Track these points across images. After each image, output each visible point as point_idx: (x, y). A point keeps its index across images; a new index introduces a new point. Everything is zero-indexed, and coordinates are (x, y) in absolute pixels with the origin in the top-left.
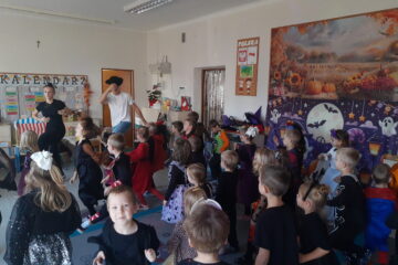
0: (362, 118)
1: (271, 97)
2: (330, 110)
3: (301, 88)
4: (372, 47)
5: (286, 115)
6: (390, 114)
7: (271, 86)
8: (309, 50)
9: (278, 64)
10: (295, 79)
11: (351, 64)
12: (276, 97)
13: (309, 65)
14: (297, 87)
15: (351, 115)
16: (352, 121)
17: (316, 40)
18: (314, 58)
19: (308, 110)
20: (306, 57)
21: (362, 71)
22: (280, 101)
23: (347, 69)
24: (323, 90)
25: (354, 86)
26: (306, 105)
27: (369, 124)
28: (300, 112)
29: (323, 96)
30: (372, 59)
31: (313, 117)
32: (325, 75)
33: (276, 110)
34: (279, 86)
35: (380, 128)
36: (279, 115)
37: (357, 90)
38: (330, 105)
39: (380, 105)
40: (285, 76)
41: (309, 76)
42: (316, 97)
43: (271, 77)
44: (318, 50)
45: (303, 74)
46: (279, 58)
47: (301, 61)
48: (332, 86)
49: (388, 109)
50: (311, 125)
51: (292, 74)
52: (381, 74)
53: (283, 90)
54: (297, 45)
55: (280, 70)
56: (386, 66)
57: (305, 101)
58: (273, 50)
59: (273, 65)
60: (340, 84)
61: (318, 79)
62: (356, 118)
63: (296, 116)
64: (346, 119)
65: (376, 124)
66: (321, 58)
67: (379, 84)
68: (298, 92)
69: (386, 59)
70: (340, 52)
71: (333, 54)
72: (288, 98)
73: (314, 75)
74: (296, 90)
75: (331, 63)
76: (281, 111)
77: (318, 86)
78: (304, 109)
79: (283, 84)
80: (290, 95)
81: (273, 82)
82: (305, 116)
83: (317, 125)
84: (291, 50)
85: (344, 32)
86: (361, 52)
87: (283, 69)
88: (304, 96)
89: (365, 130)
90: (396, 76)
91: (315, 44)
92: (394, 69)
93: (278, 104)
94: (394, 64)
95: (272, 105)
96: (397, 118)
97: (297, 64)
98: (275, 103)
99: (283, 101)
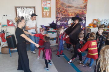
1: (57, 18)
3: (66, 15)
4: (81, 5)
5: (62, 22)
7: (57, 14)
8: (68, 4)
9: (59, 7)
10: (64, 12)
12: (59, 18)
14: (65, 14)
17: (69, 2)
18: (69, 7)
19: (68, 20)
20: (67, 6)
21: (79, 11)
22: (60, 18)
23: (77, 10)
24: (72, 15)
27: (81, 22)
28: (66, 21)
30: (81, 8)
31: (69, 22)
32: (72, 11)
33: (59, 21)
34: (59, 14)
35: (83, 22)
36: (60, 23)
39: (82, 18)
40: (61, 11)
41: (68, 11)
42: (70, 17)
43: (57, 11)
44: (70, 5)
45: (66, 11)
46: (59, 6)
47: (66, 7)
49: (84, 18)
50: (69, 24)
51: (63, 11)
52: (83, 11)
54: (64, 2)
55: (59, 9)
57: (67, 18)
58: (57, 3)
59: (57, 8)
60: (75, 14)
61: (70, 12)
63: (65, 22)
66: (71, 7)
67: (82, 14)
69: (83, 8)
70: (75, 6)
71: (74, 6)
72: (62, 17)
73: (69, 11)
75: (73, 8)
76: (61, 21)
77: (70, 14)
78: (67, 20)
79: (61, 14)
80: (63, 17)
81: (57, 13)
82: (67, 22)
84: (63, 4)
85: (76, 1)
86: (79, 6)
87: (60, 9)
90: (85, 12)
91: (69, 3)
92: (84, 11)
93: (59, 19)
94: (85, 9)
95: (58, 20)
96: (85, 20)
97: (65, 8)
98: (58, 19)
99: (61, 18)
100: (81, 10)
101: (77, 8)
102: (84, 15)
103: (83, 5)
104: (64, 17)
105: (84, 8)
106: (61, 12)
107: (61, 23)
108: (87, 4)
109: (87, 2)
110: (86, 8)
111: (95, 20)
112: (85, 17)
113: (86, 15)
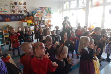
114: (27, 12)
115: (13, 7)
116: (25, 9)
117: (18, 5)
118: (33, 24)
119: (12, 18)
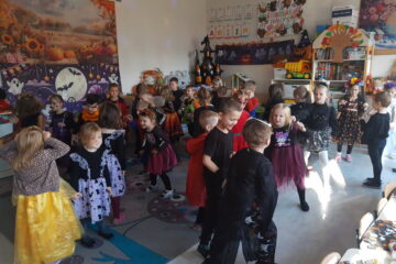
0: (98, 77)
2: (74, 73)
3: (43, 54)
4: (95, 24)
5: (30, 83)
6: (114, 71)
8: (44, 17)
9: (6, 25)
10: (33, 45)
11: (84, 35)
12: (12, 65)
13: (46, 32)
14: (38, 53)
15: (91, 75)
16: (92, 79)
17: (49, 9)
18: (49, 25)
19: (55, 75)
20: (41, 24)
21: (92, 41)
23: (81, 39)
24: (65, 56)
25: (88, 53)
26: (51, 71)
27: (103, 81)
28: (47, 78)
29: (65, 61)
30: (97, 34)
31: (60, 81)
32: (64, 42)
33: (15, 79)
34: (13, 52)
36: (21, 85)
37: (91, 56)
38: (73, 69)
39: (107, 67)
40: (19, 42)
41: (49, 42)
42: (59, 62)
44: (54, 19)
45: (42, 41)
47: (37, 27)
48: (72, 53)
49: (112, 68)
50: (61, 89)
51: (28, 40)
52: (104, 44)
53: (20, 57)
54: (27, 9)
55: (10, 33)
56: (106, 39)
57: (49, 67)
60: (78, 51)
61: (59, 46)
62: (95, 77)
63: (43, 83)
64: (88, 79)
65: (107, 79)
66: (58, 26)
68: (39, 58)
69: (104, 34)
70: (74, 24)
71: (68, 25)
72: (27, 65)
73: (53, 42)
74: (38, 56)
75: (68, 32)
76: (23, 79)
77: (59, 52)
78: (50, 75)
79: (18, 50)
80: (31, 61)
81: (3, 47)
82: (53, 82)
83: (66, 88)
85: (73, 8)
86: (89, 27)
87: (15, 33)
88: (47, 62)
89: (102, 85)
90: (112, 47)
91: (50, 13)
92: (109, 41)
93: (16, 72)
94: (110, 38)
95: (9, 73)
96: (118, 74)
97: (32, 30)
98: (12, 71)
99: (22, 68)
100: (96, 41)
101: (79, 30)
102: (110, 55)
103: (102, 24)
104: (37, 61)
105: (108, 33)
106: (21, 42)
107: (24, 88)
108: (114, 20)
109: (114, 12)
110: (115, 33)
111: (150, 73)
112: (117, 65)
113: (117, 57)
114: (301, 29)
115: (262, 19)
116: (298, 21)
117: (278, 10)
118: (307, 76)
119: (257, 55)
